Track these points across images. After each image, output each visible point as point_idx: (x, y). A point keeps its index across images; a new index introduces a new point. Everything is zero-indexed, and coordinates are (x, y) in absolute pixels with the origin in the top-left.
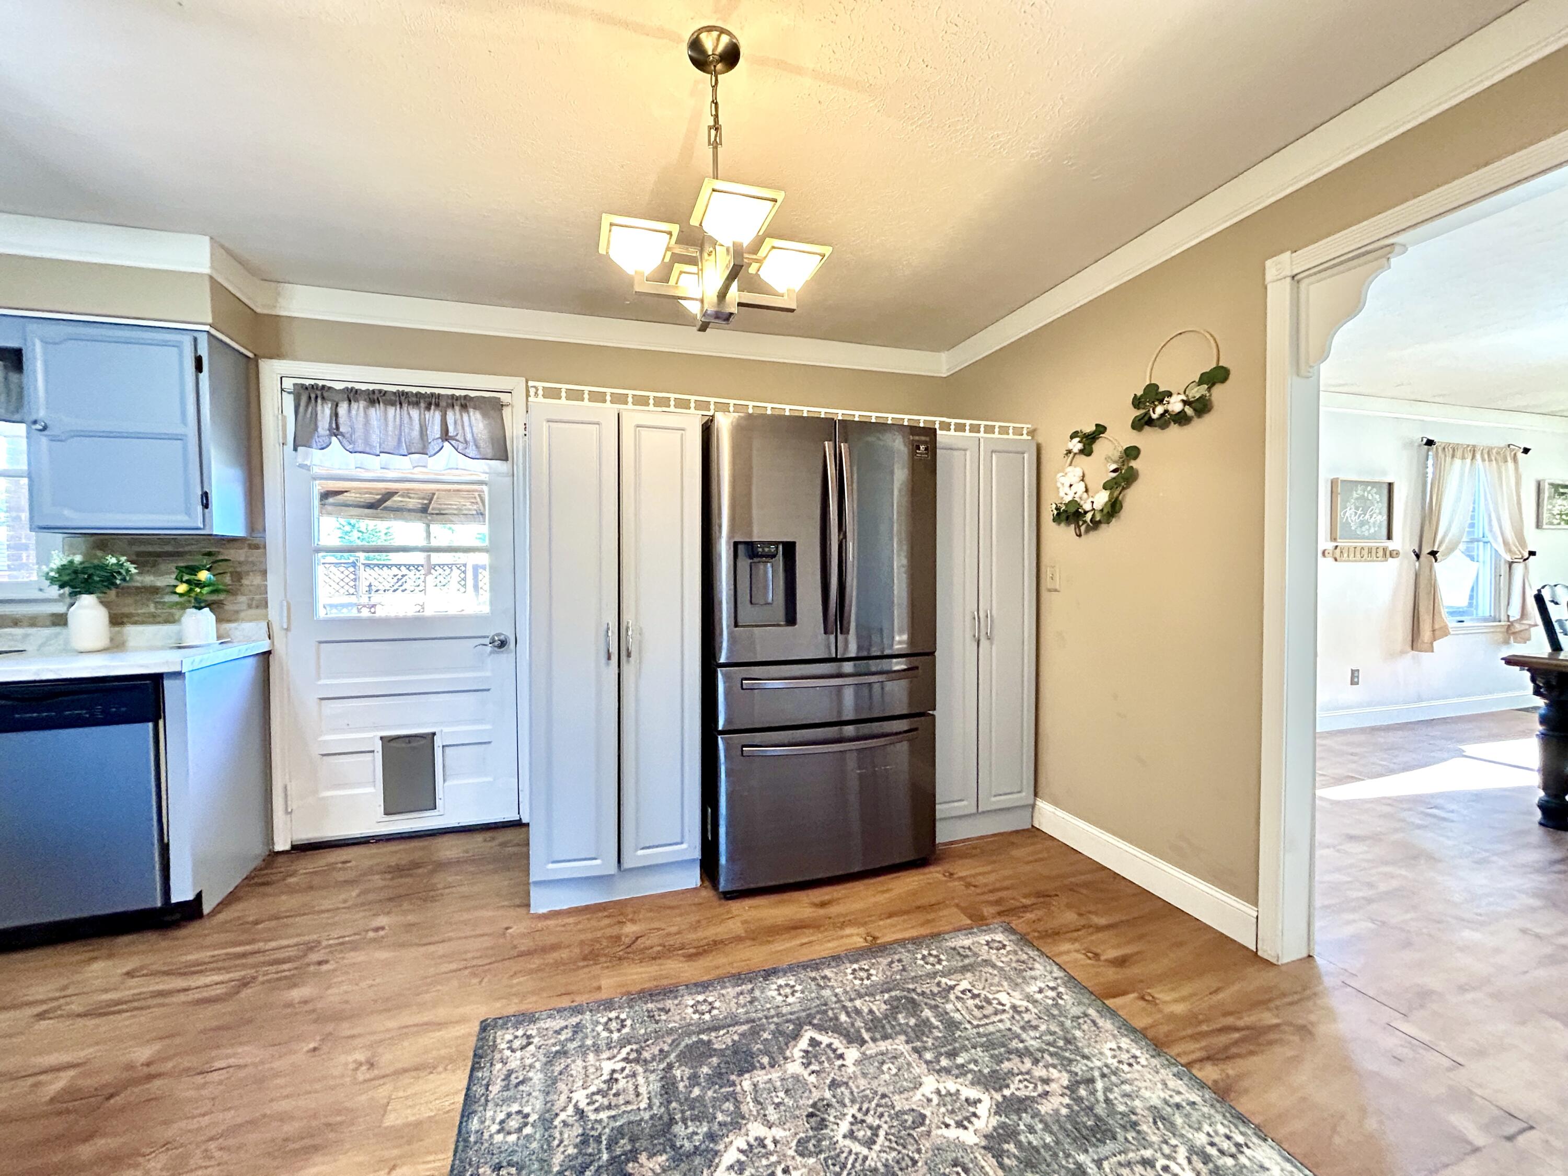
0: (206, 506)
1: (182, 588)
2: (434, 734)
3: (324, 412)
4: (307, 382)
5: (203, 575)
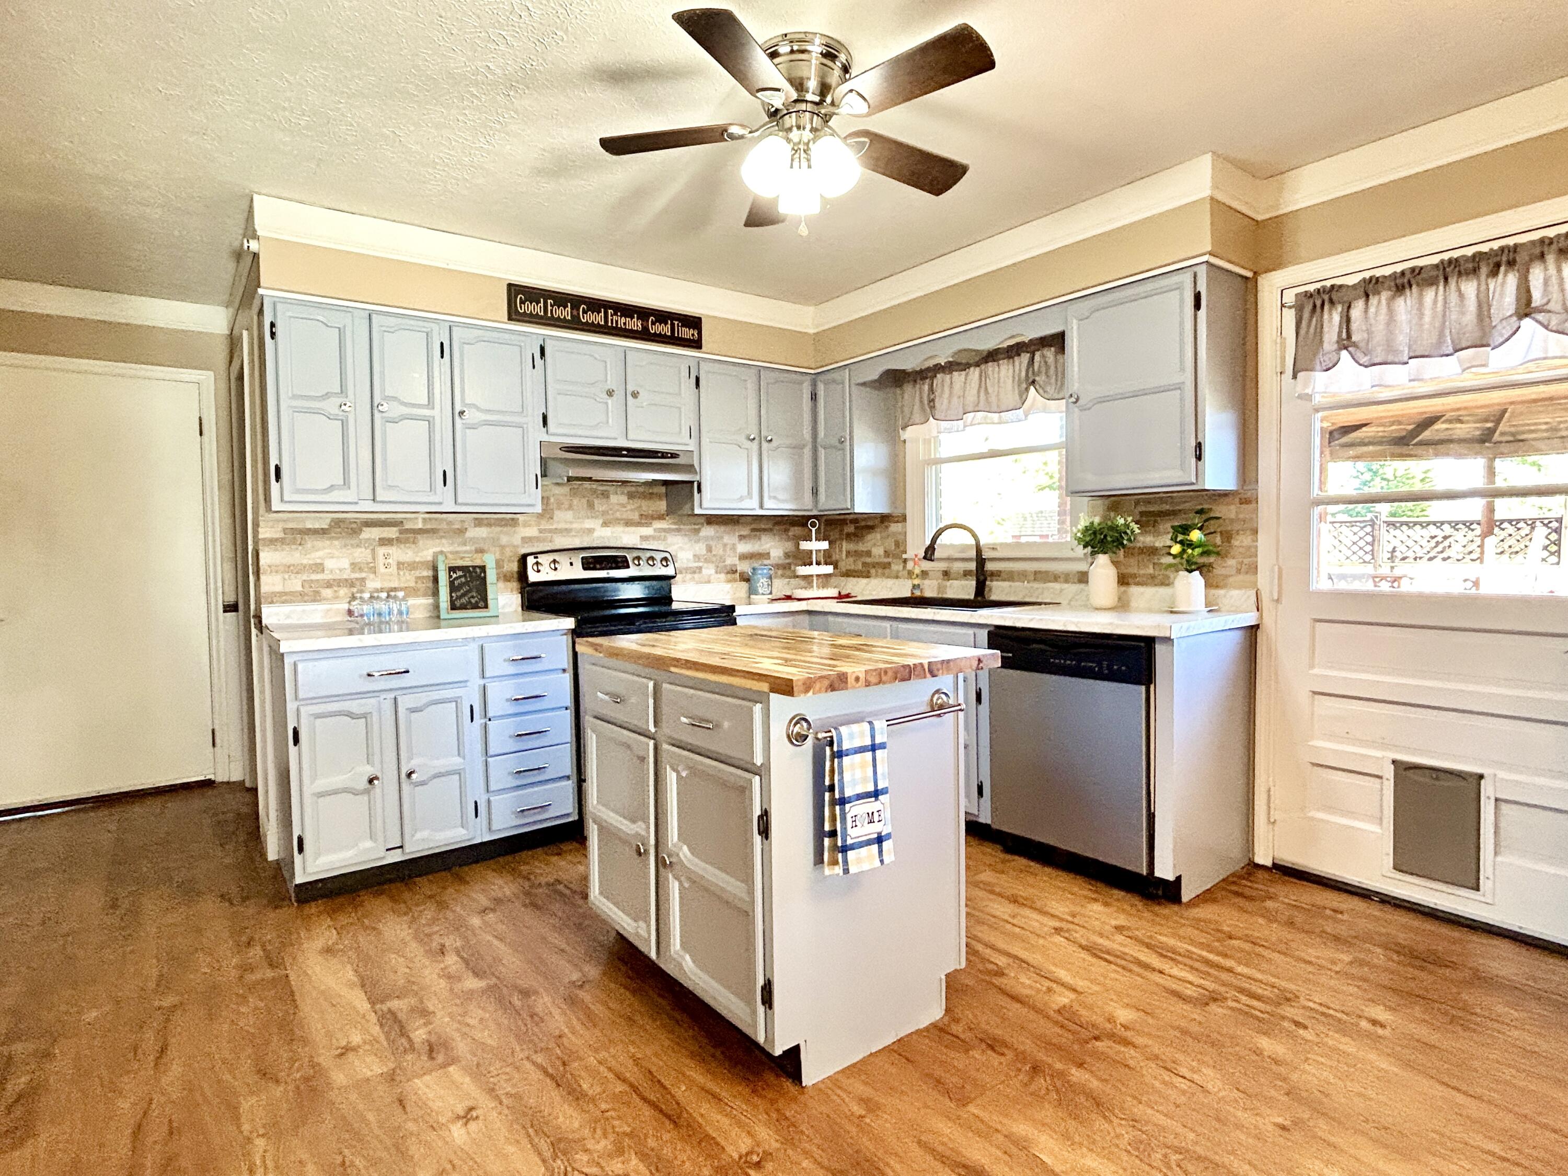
0: (1199, 458)
1: (1176, 549)
2: (1481, 777)
3: (1333, 319)
4: (1311, 288)
5: (1196, 535)
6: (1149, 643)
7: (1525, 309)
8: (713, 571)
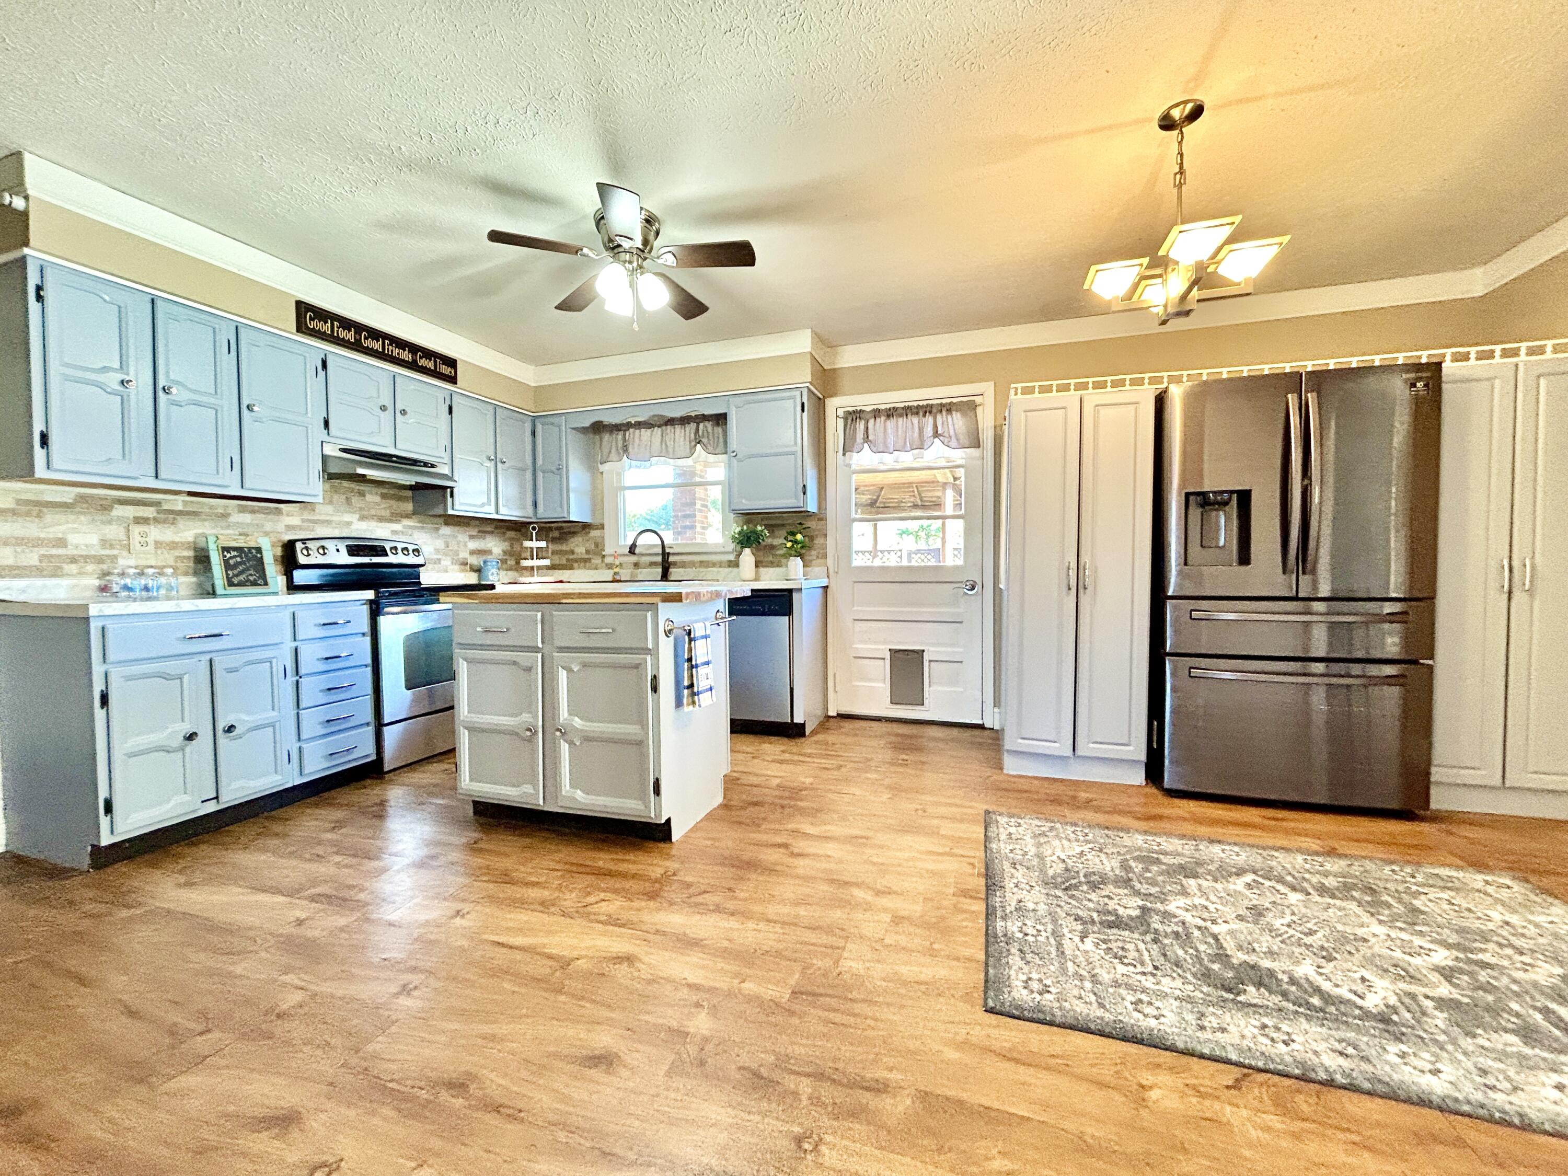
0: (804, 493)
1: (789, 544)
2: (923, 651)
3: (861, 426)
4: (851, 409)
5: (799, 537)
6: (790, 591)
7: (936, 434)
8: (450, 563)
